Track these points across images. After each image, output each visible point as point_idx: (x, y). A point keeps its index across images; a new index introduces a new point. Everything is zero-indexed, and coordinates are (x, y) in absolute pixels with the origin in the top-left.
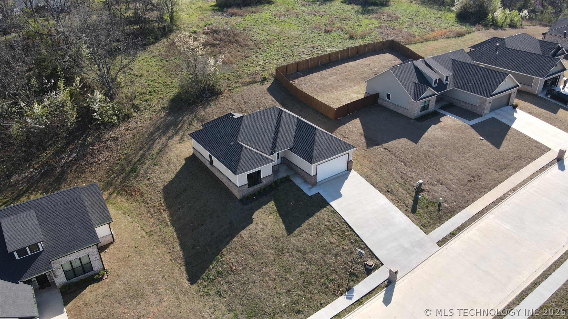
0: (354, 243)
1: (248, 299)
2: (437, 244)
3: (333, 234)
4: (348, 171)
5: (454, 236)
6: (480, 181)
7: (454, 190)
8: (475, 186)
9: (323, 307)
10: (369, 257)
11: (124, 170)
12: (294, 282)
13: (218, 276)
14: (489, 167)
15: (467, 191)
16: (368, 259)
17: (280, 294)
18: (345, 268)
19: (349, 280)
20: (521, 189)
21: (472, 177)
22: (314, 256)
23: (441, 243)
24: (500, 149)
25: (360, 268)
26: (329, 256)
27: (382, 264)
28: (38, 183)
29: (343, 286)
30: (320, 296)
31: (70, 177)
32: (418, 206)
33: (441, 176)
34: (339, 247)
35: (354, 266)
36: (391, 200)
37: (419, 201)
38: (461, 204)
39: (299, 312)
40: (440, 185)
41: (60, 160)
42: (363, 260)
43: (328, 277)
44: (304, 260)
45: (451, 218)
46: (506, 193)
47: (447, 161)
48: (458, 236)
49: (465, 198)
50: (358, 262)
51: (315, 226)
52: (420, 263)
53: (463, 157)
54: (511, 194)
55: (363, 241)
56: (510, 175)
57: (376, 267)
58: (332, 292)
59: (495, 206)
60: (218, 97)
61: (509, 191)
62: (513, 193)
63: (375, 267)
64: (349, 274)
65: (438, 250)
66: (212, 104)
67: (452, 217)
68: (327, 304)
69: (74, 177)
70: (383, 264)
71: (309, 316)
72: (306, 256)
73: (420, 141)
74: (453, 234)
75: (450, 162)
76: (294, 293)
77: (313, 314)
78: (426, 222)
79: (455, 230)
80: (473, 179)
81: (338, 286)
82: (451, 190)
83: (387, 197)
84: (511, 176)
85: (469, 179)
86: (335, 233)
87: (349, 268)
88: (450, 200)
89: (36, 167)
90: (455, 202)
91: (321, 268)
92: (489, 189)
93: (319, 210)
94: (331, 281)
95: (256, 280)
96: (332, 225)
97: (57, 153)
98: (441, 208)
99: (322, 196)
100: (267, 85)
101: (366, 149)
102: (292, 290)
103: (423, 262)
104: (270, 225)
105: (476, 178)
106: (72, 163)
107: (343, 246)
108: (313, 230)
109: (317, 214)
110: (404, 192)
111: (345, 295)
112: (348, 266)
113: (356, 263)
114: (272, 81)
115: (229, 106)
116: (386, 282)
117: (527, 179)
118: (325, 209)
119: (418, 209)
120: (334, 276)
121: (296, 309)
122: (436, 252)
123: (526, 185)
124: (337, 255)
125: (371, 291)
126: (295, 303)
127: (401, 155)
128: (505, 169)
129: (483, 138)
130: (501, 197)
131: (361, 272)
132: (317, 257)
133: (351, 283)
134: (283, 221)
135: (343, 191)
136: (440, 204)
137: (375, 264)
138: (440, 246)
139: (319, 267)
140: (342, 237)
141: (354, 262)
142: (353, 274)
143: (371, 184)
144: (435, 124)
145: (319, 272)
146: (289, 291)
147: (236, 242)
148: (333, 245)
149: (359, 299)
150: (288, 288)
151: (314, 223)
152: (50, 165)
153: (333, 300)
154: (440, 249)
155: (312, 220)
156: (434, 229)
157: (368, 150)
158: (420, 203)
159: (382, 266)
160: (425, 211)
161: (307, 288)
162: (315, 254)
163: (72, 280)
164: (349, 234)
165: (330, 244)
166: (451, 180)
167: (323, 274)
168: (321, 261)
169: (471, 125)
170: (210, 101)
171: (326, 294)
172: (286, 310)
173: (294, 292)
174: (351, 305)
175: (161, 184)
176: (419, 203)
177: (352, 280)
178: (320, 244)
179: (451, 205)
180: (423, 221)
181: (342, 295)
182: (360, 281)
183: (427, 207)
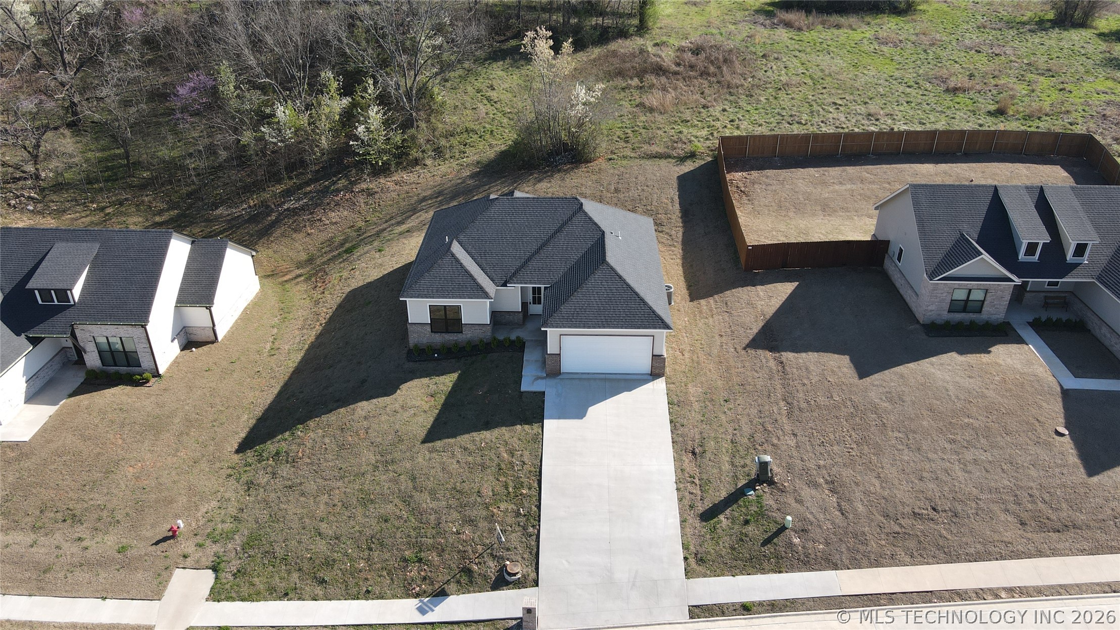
0: (520, 514)
1: (271, 516)
2: (689, 610)
3: (498, 480)
4: (651, 378)
5: (745, 613)
6: (947, 526)
7: (851, 516)
8: (919, 533)
9: (367, 599)
10: (525, 556)
11: (342, 245)
12: (357, 528)
13: (272, 457)
14: (1012, 507)
15: (887, 534)
16: (520, 559)
17: (320, 535)
18: (464, 551)
19: (453, 578)
20: (1046, 600)
21: (934, 509)
22: (428, 501)
23: (698, 612)
24: (1095, 479)
25: (490, 568)
26: (455, 515)
27: (536, 583)
28: (238, 228)
29: (432, 584)
30: (380, 576)
31: (278, 232)
32: (728, 512)
33: (847, 473)
34: (488, 508)
35: (483, 557)
36: (680, 470)
37: (741, 502)
38: (838, 556)
39: (322, 582)
40: (827, 492)
41: (284, 203)
42: (508, 557)
43: (420, 551)
44: (407, 500)
45: (780, 572)
46: (990, 590)
47: (900, 447)
48: (754, 620)
49: (862, 548)
50: (496, 555)
51: (480, 449)
52: (615, 626)
53: (957, 453)
54: (1002, 598)
55: (539, 521)
56: (1055, 553)
57: (520, 584)
58: (406, 582)
59: (924, 603)
60: (577, 168)
61: (1004, 589)
62: (1013, 597)
63: (519, 582)
64: (463, 568)
65: (679, 621)
66: (557, 176)
67: (787, 572)
68: (378, 598)
69: (283, 235)
70: (537, 585)
71: (330, 600)
72: (417, 495)
73: (876, 378)
74: (746, 609)
75: (906, 452)
76: (343, 546)
77: (340, 600)
78: (713, 551)
79: (761, 604)
80: (931, 516)
81: (424, 579)
82: (843, 514)
83: (678, 460)
84: (1054, 555)
85: (917, 510)
86: (504, 479)
87: (471, 557)
88: (815, 532)
89: (252, 203)
90: (827, 544)
91: (423, 528)
92: (952, 557)
93: (514, 424)
94: (420, 560)
95: (309, 492)
96: (511, 463)
97: (287, 193)
98: (775, 540)
99: (543, 402)
100: (689, 167)
101: (739, 349)
102: (343, 539)
103: (622, 627)
104: (413, 412)
105: (942, 518)
106: (294, 212)
107: (495, 510)
108: (470, 454)
109: (504, 430)
110: (726, 467)
111: (421, 601)
112: (472, 551)
113: (492, 554)
114: (703, 163)
115: (583, 189)
116: (514, 622)
117: (1098, 584)
118: (526, 427)
119: (722, 517)
120: (434, 557)
121: (320, 574)
122: (670, 624)
123: (1077, 599)
124: (471, 522)
125: (470, 622)
126: (329, 563)
127: (800, 387)
128: (1059, 531)
129: (1067, 432)
130: (966, 592)
131: (485, 577)
132: (434, 505)
133: (453, 586)
134: (439, 414)
135: (593, 411)
136: (783, 528)
137: (524, 576)
138: (691, 618)
139: (422, 525)
140: (509, 493)
141: (489, 551)
142: (468, 571)
143: (671, 422)
144: (961, 353)
145: (413, 534)
146: (337, 538)
147: (340, 416)
148: (479, 499)
149: (435, 623)
150: (338, 533)
151: (482, 443)
152: (268, 207)
153: (394, 597)
154: (685, 623)
155: (486, 435)
156: (715, 576)
157: (743, 352)
158: (740, 506)
159: (533, 586)
160: (733, 529)
161: (370, 549)
162: (434, 498)
163: (109, 368)
164: (526, 494)
165: (475, 494)
166: (866, 493)
167: (417, 541)
168: (433, 517)
169: (1065, 387)
170: (559, 171)
171: (392, 579)
172: (306, 566)
173: (344, 544)
174: (413, 624)
175: (356, 283)
176: (735, 506)
177: (458, 582)
178: (458, 484)
179: (810, 545)
180: (709, 547)
181: (416, 598)
182: (469, 592)
183: (747, 522)
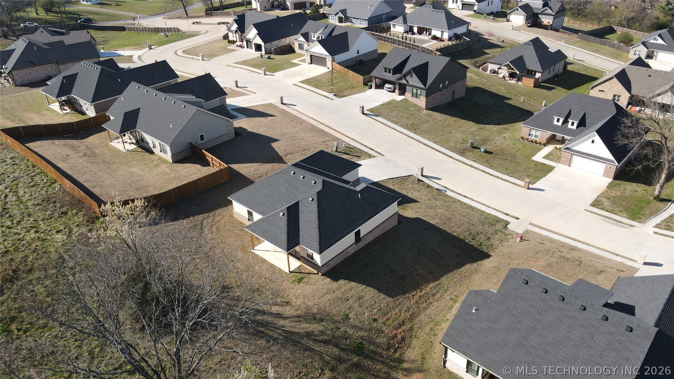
11: (357, 365)
175: (384, 300)
